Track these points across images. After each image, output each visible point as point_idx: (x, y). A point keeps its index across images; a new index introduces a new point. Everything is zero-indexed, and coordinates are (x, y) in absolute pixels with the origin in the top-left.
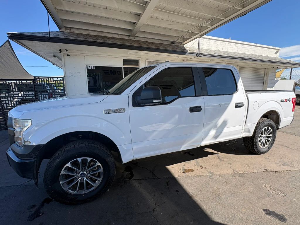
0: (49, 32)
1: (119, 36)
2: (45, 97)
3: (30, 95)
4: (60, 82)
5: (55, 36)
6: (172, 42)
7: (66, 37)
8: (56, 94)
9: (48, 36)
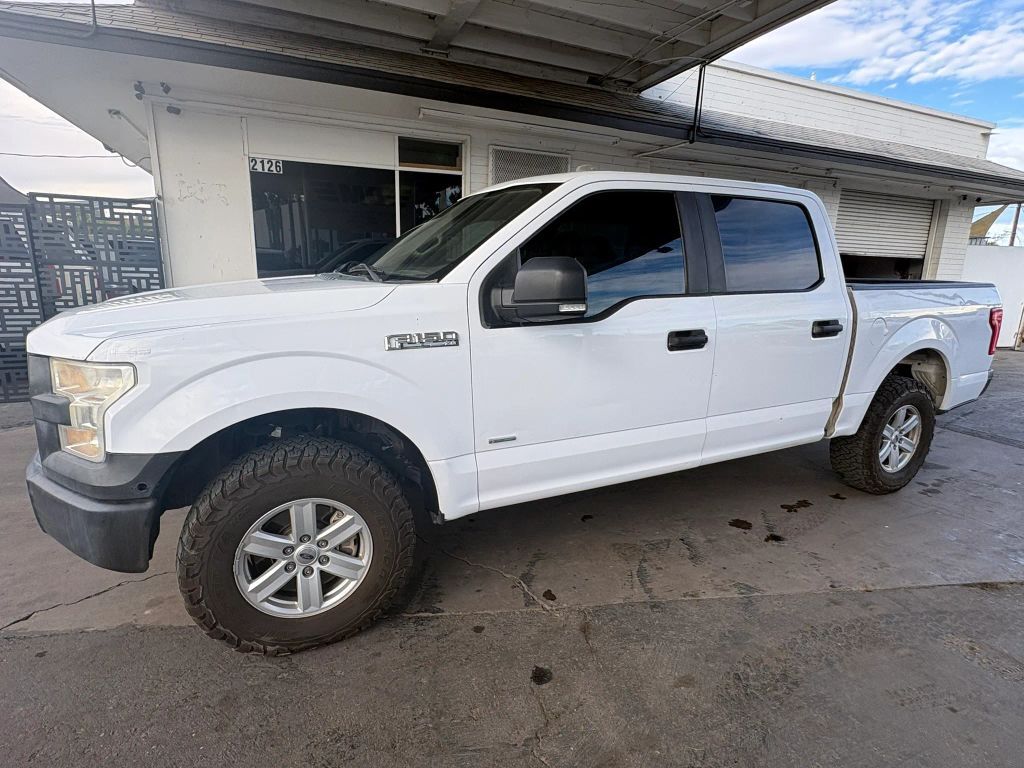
0: (94, 6)
1: (386, 39)
2: (78, 280)
3: (13, 271)
4: (141, 221)
5: (115, 25)
6: (594, 79)
7: (161, 32)
8: (123, 269)
9: (89, 20)
